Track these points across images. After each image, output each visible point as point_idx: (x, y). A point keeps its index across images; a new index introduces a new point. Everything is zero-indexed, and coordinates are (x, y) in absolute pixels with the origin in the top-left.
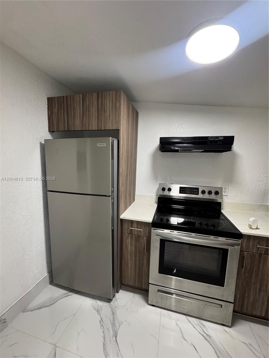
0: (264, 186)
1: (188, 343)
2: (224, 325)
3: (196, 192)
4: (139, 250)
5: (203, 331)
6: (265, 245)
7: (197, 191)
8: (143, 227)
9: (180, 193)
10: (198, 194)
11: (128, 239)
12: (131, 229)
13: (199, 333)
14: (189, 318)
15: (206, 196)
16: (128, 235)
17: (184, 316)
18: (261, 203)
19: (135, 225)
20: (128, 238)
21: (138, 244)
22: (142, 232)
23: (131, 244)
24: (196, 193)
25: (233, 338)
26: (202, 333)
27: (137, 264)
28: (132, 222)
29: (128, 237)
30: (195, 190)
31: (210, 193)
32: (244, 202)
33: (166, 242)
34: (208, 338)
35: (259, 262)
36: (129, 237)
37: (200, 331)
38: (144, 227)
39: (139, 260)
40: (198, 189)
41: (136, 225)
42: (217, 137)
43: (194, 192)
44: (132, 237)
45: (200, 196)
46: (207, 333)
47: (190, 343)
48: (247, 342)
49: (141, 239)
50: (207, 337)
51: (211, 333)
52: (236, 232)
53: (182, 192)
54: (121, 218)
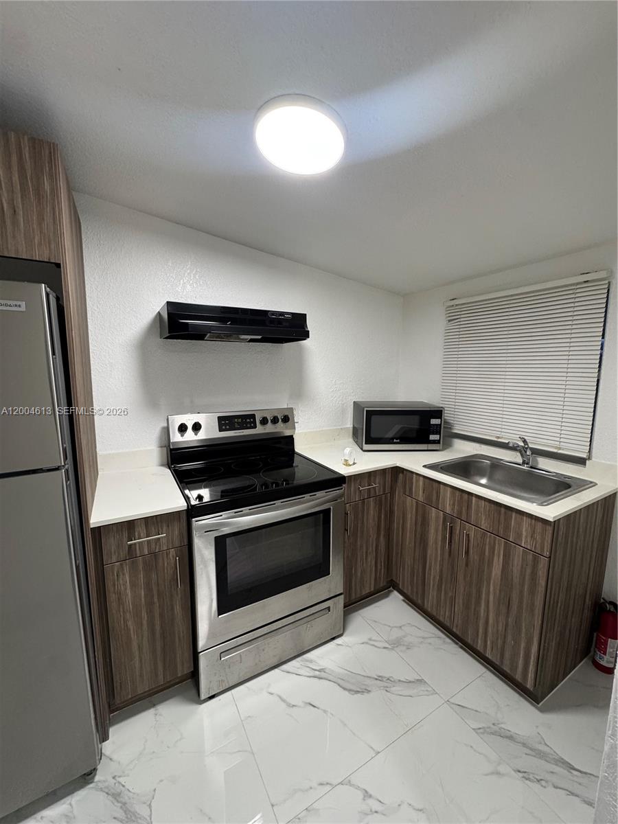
0: (341, 398)
1: (300, 707)
2: (333, 639)
3: (250, 423)
4: (158, 591)
5: (313, 669)
6: (366, 485)
7: (252, 420)
8: (164, 529)
9: (221, 430)
10: (255, 427)
11: (124, 574)
12: (131, 545)
13: (308, 677)
14: (284, 667)
15: (270, 428)
16: (121, 565)
17: (276, 670)
18: (340, 426)
19: (141, 530)
20: (121, 573)
21: (154, 576)
22: (164, 541)
23: (134, 585)
24: (252, 425)
25: (350, 647)
26: (312, 673)
27: (158, 627)
28: (129, 526)
29: (123, 570)
30: (247, 420)
31: (275, 420)
32: (321, 429)
33: (228, 540)
34: (323, 674)
35: (363, 512)
36: (126, 569)
37: (308, 674)
38: (168, 526)
39: (162, 616)
40: (253, 416)
41: (144, 527)
42: (282, 314)
43: (247, 423)
44: (134, 567)
45: (259, 430)
46: (317, 668)
47: (301, 704)
48: (366, 640)
49: (161, 561)
50: (321, 675)
51: (324, 663)
52: (336, 476)
53: (224, 427)
54: (92, 527)
